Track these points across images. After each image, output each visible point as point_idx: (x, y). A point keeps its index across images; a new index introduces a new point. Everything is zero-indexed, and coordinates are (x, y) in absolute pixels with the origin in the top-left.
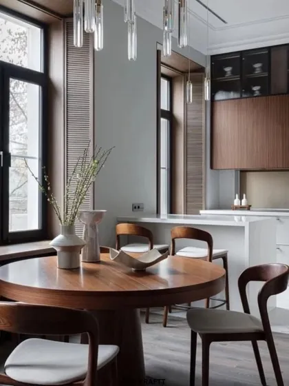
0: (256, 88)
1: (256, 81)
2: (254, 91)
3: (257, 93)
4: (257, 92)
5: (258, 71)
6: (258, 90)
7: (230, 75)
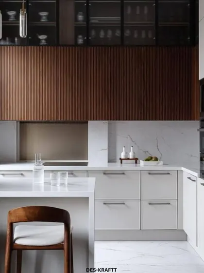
0: (42, 37)
1: (44, 30)
2: (40, 40)
3: (43, 43)
4: (43, 41)
5: (44, 20)
6: (45, 39)
7: (14, 19)
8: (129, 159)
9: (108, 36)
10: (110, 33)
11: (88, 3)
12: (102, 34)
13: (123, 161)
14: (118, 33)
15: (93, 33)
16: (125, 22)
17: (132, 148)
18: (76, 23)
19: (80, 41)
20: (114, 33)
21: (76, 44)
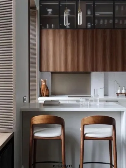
6: (69, 25)
7: (51, 14)
8: (122, 94)
9: (105, 23)
10: (106, 21)
11: (94, 4)
12: (101, 22)
13: (119, 95)
14: (111, 21)
15: (96, 21)
16: (115, 15)
17: (124, 87)
18: (87, 16)
19: (89, 26)
20: (108, 21)
21: (87, 28)
